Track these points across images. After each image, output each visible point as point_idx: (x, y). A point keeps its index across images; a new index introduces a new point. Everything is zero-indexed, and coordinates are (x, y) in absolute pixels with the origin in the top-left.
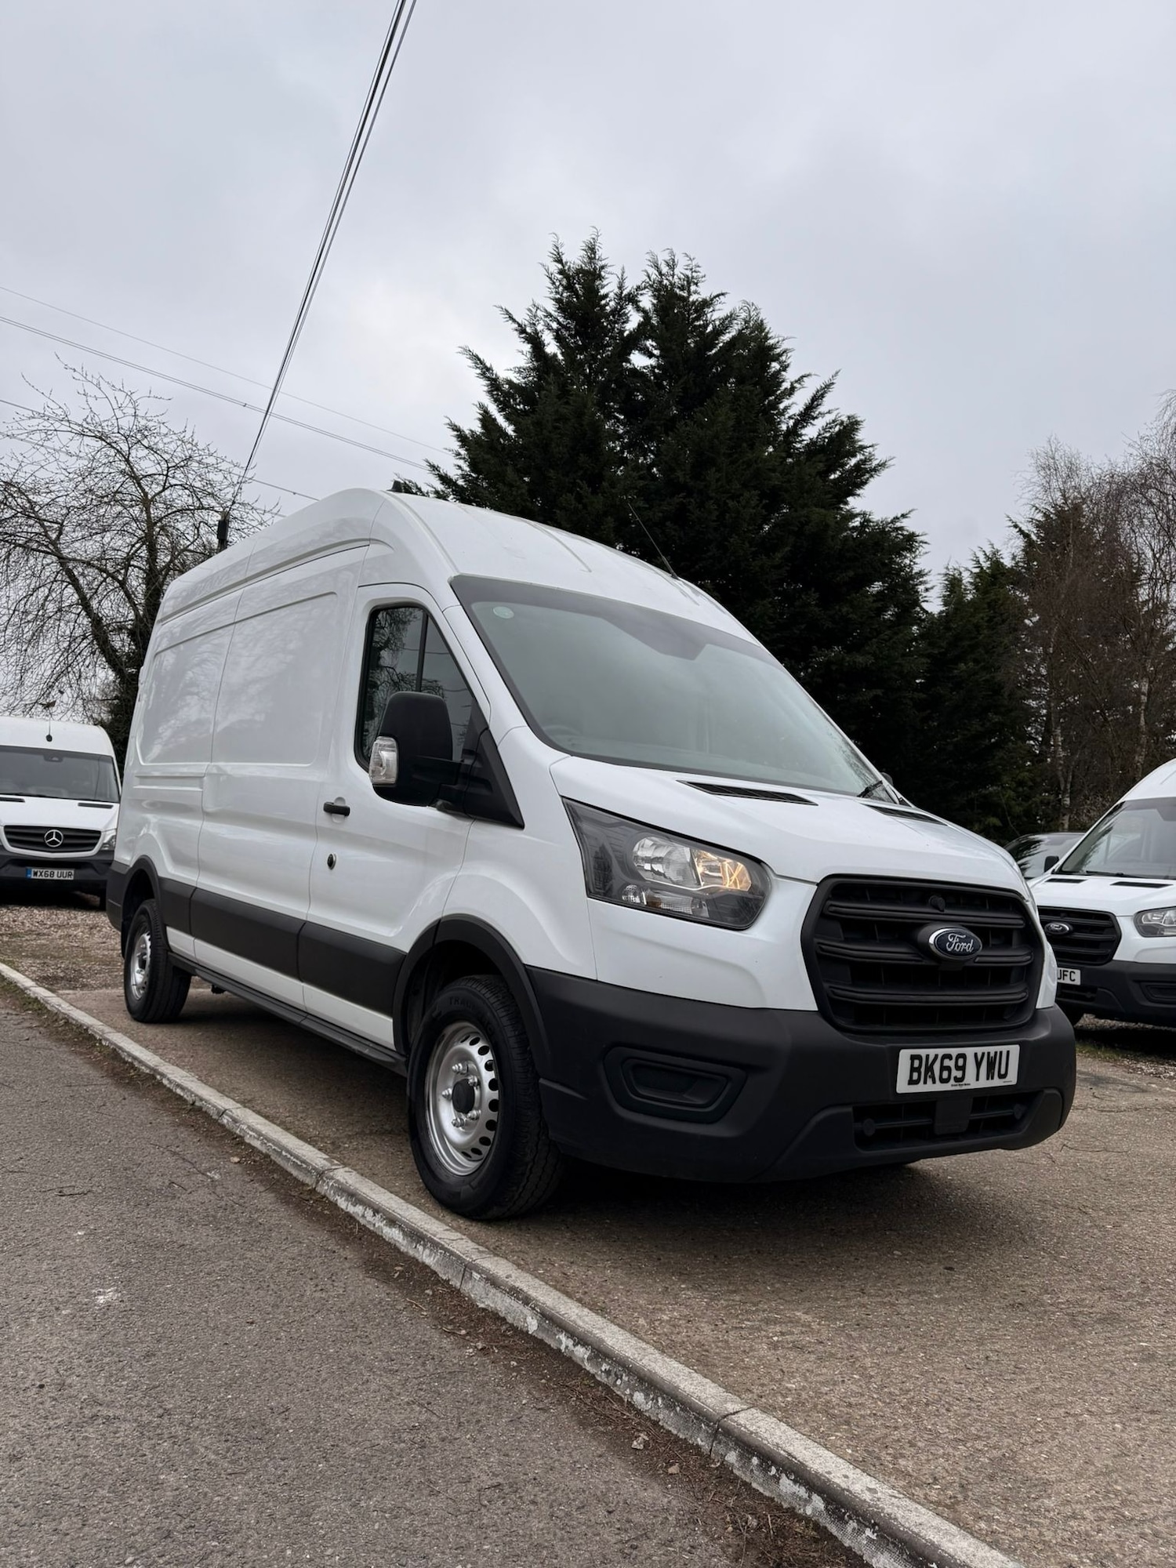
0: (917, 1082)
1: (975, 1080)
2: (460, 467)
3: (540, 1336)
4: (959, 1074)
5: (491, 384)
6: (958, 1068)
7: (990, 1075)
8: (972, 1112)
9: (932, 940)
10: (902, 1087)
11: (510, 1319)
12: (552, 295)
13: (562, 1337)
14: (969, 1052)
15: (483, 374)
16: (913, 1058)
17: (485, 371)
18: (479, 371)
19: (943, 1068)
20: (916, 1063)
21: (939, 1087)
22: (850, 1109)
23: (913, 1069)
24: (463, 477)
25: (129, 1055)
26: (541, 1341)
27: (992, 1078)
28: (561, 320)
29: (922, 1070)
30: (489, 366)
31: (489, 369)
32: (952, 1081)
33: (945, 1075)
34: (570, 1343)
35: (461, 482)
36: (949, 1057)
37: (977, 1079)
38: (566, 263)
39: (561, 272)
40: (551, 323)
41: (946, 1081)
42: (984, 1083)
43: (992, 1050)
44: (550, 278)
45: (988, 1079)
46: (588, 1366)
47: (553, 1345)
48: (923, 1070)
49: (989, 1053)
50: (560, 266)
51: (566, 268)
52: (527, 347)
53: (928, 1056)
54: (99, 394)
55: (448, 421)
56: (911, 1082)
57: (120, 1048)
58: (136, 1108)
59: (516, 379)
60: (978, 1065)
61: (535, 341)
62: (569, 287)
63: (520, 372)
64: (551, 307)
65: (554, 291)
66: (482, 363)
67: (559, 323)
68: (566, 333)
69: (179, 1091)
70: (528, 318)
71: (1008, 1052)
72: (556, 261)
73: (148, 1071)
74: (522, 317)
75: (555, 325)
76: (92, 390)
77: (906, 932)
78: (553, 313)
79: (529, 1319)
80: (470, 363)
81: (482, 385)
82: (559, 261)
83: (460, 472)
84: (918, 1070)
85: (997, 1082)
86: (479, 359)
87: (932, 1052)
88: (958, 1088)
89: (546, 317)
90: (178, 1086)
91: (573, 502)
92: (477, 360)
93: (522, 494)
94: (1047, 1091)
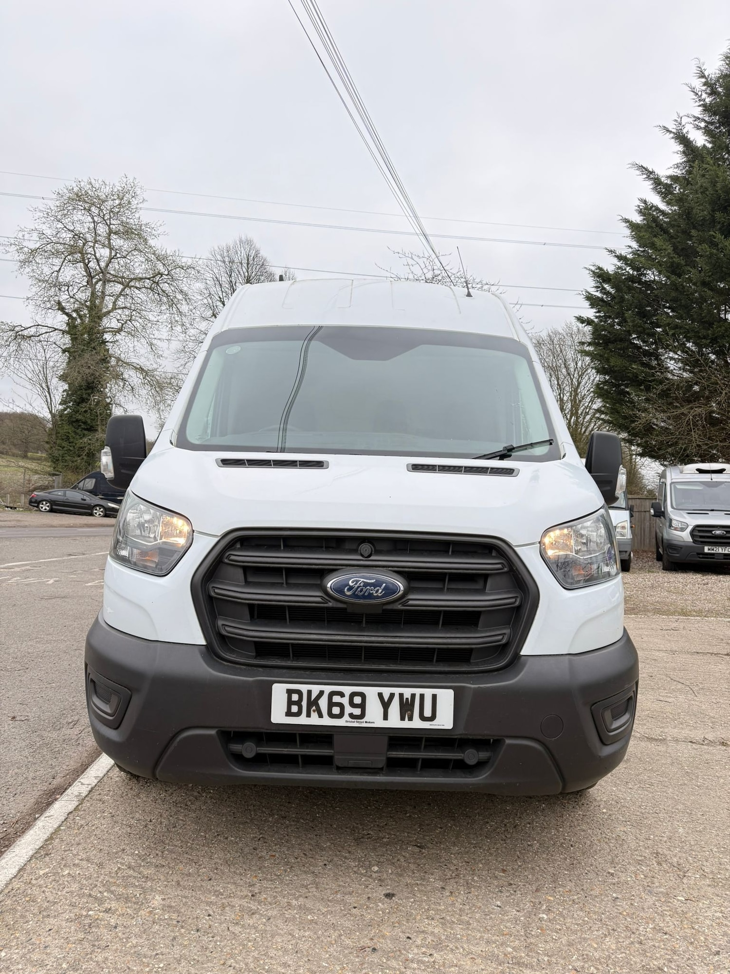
0: (298, 714)
1: (374, 718)
2: (630, 247)
4: (356, 711)
5: (655, 182)
6: (355, 706)
7: (404, 716)
8: (388, 750)
9: (329, 585)
10: (279, 717)
12: (698, 104)
14: (371, 693)
15: (648, 178)
16: (290, 692)
17: (649, 174)
18: (645, 176)
19: (331, 704)
20: (295, 697)
21: (328, 722)
22: (213, 732)
23: (290, 703)
24: (633, 253)
27: (410, 720)
28: (707, 119)
30: (651, 170)
31: (651, 173)
32: (346, 717)
33: (336, 711)
35: (630, 256)
36: (340, 694)
37: (386, 719)
38: (708, 76)
39: (705, 84)
40: (699, 124)
41: (337, 716)
42: (393, 723)
43: (407, 692)
44: (694, 92)
45: (402, 720)
48: (304, 703)
49: (402, 694)
50: (704, 80)
51: (709, 79)
52: (680, 148)
53: (309, 692)
54: (414, 263)
55: (621, 218)
56: (289, 713)
59: (678, 172)
60: (386, 704)
61: (682, 139)
62: (713, 92)
63: (678, 167)
64: (698, 111)
65: (697, 100)
66: (646, 169)
67: (706, 121)
68: (712, 127)
70: (675, 127)
71: (434, 697)
72: (700, 77)
74: (672, 127)
75: (703, 125)
76: (411, 262)
78: (700, 116)
80: (638, 172)
81: (649, 185)
82: (703, 76)
83: (630, 250)
84: (299, 703)
85: (415, 724)
86: (644, 168)
87: (316, 689)
88: (356, 725)
89: (695, 120)
91: (708, 250)
92: (643, 169)
93: (669, 254)
94: (508, 741)
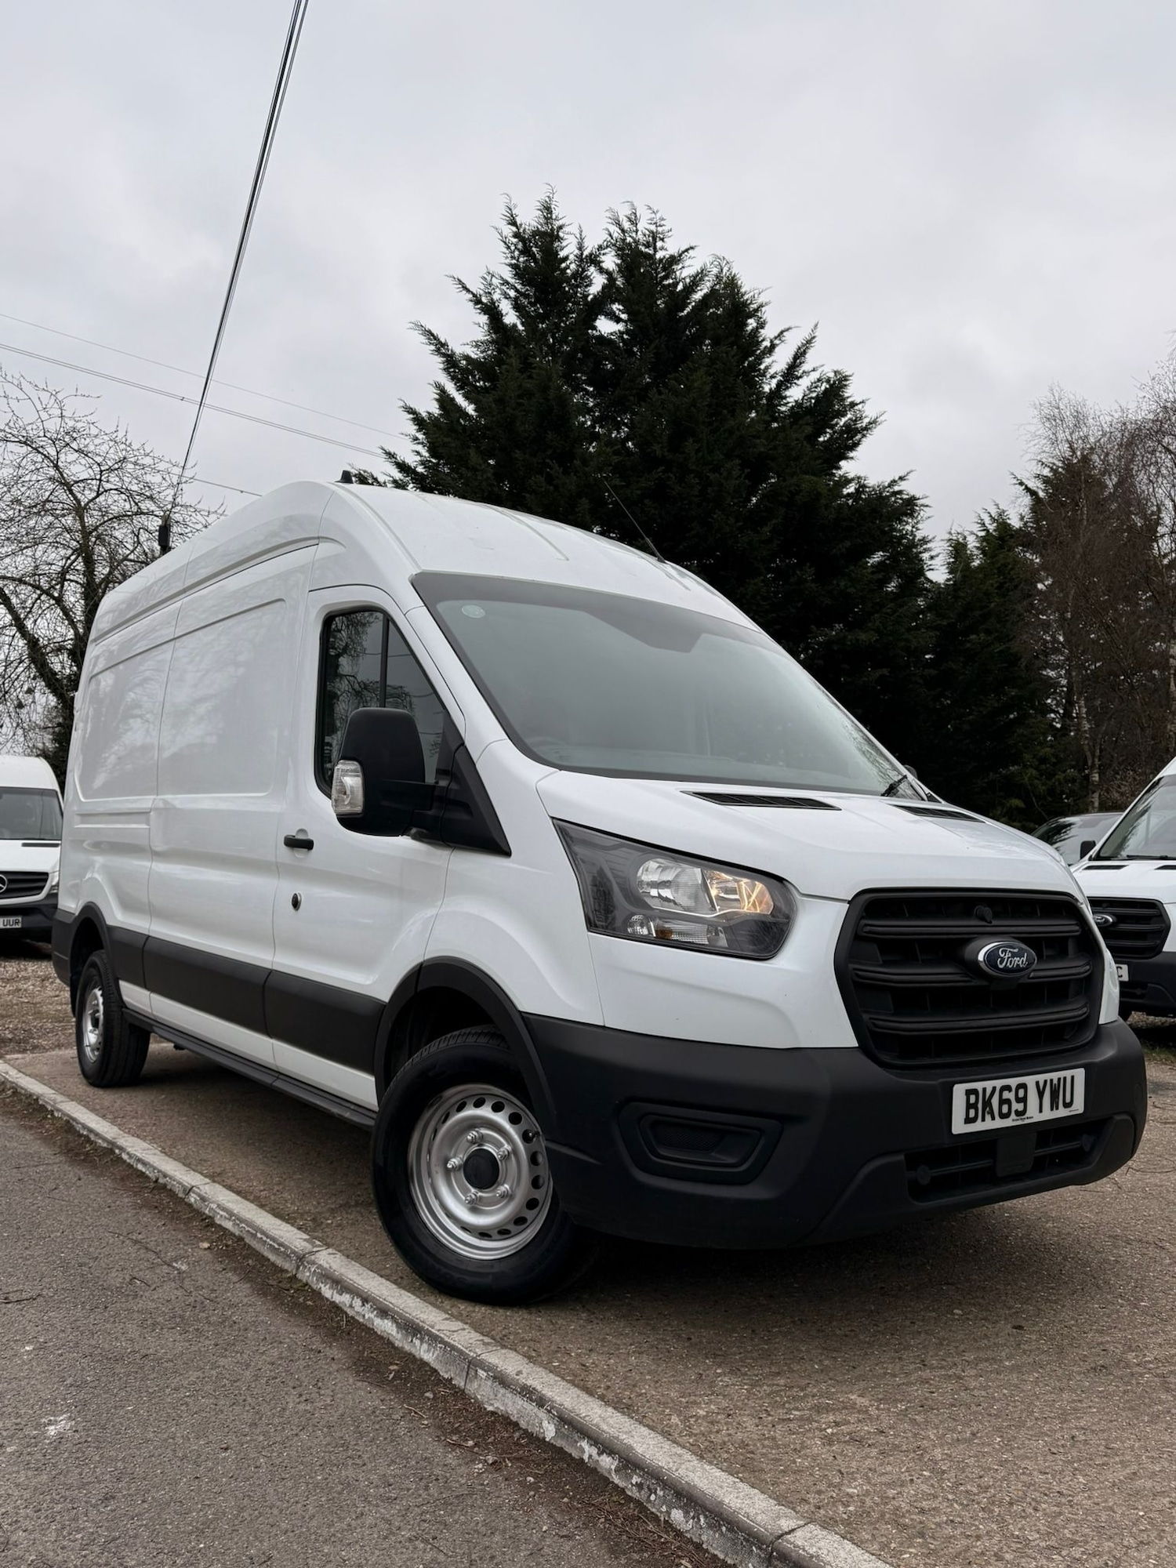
0: (974, 1120)
1: (1038, 1112)
2: (418, 453)
3: (559, 1443)
4: (1020, 1107)
5: (447, 361)
6: (1018, 1100)
7: (1054, 1105)
8: (1036, 1149)
9: (981, 957)
10: (959, 1127)
11: (523, 1424)
12: (508, 261)
13: (584, 1444)
14: (1030, 1081)
15: (438, 351)
16: (969, 1093)
17: (440, 347)
18: (433, 348)
19: (1002, 1102)
20: (973, 1099)
21: (999, 1123)
22: (901, 1157)
23: (969, 1106)
24: (422, 463)
25: (85, 1127)
26: (560, 1451)
27: (1057, 1108)
28: (519, 287)
29: (979, 1106)
30: (443, 341)
31: (444, 345)
32: (1013, 1116)
33: (1005, 1109)
34: (594, 1451)
35: (420, 469)
36: (1008, 1088)
37: (1041, 1111)
38: (521, 225)
39: (516, 235)
40: (508, 291)
41: (1007, 1116)
42: (1048, 1115)
43: (1055, 1076)
44: (505, 243)
45: (1052, 1109)
46: (616, 1479)
47: (575, 1454)
49: (1052, 1080)
50: (514, 229)
51: (521, 230)
52: (484, 319)
53: (984, 1090)
54: (21, 396)
55: (402, 404)
56: (968, 1120)
57: (74, 1120)
58: (94, 1189)
59: (474, 353)
60: (1041, 1094)
61: (492, 312)
62: (526, 251)
63: (477, 346)
64: (508, 274)
65: (509, 255)
66: (436, 338)
67: (517, 290)
68: (525, 302)
69: (140, 1167)
70: (482, 287)
71: (1073, 1077)
72: (509, 224)
73: (105, 1145)
74: (477, 287)
75: (512, 293)
76: (13, 392)
77: (952, 950)
78: (510, 280)
79: (545, 1424)
80: (423, 339)
81: (438, 362)
82: (513, 223)
83: (418, 458)
84: (975, 1106)
85: (1062, 1112)
86: (433, 335)
87: (989, 1085)
88: (1020, 1123)
89: (503, 284)
90: (139, 1160)
91: (544, 484)
92: (430, 335)
93: (488, 478)
94: (1118, 1118)
